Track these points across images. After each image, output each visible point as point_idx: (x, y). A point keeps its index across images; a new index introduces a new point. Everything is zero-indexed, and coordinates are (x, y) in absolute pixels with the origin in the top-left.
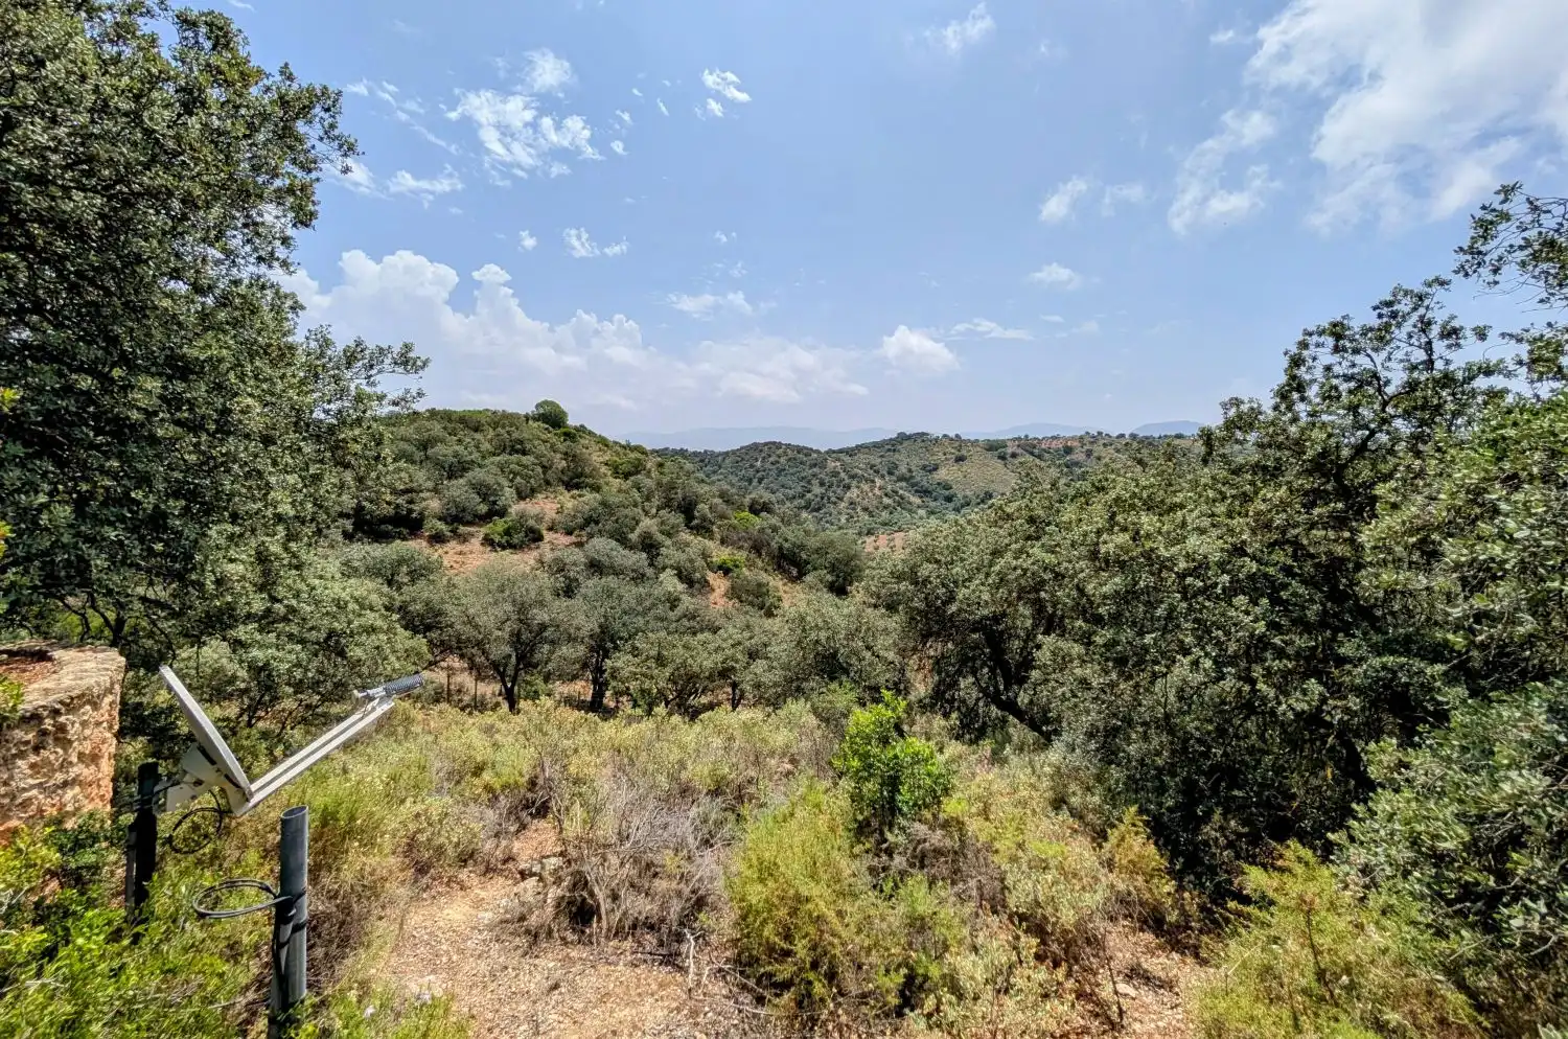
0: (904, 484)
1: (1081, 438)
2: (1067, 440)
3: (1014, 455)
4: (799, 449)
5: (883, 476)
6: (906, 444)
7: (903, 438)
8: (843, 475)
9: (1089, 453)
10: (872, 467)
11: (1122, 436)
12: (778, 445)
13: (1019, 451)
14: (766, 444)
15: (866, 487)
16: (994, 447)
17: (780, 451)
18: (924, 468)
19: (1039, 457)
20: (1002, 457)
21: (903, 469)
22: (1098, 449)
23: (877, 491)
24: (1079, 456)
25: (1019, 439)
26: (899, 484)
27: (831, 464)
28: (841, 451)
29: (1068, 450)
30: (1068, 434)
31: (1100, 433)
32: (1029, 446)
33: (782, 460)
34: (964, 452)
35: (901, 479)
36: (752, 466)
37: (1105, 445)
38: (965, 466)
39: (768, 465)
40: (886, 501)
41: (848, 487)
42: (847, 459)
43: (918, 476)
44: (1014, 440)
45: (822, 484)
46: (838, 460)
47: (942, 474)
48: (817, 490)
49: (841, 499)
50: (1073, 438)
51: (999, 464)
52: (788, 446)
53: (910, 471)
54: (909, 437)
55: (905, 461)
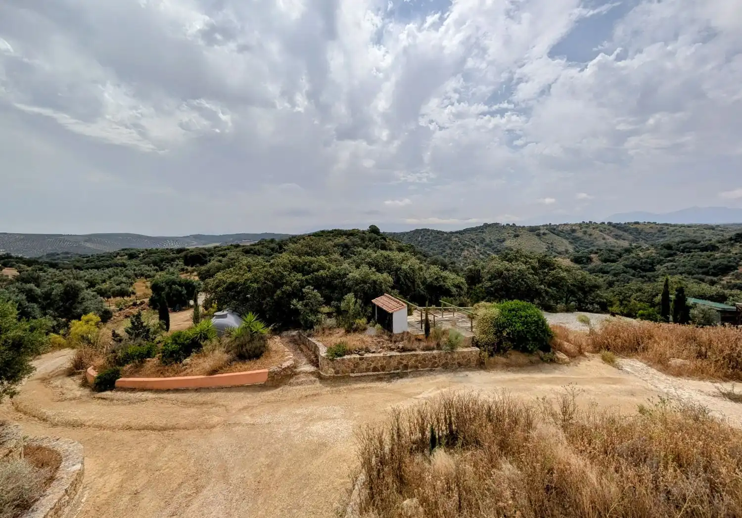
0: (488, 248)
1: (580, 224)
2: (572, 225)
3: (544, 234)
4: (438, 232)
5: (478, 244)
6: (488, 228)
7: (486, 226)
8: (460, 244)
9: (585, 233)
10: (472, 240)
11: (604, 223)
12: (428, 230)
13: (547, 232)
14: (422, 230)
15: (471, 250)
16: (533, 230)
17: (429, 233)
18: (498, 240)
19: (558, 235)
20: (538, 235)
21: (488, 241)
22: (590, 231)
23: (476, 251)
24: (579, 234)
25: (547, 225)
26: (486, 248)
27: (454, 239)
28: (457, 232)
29: (574, 231)
30: (573, 222)
31: (590, 222)
32: (553, 230)
33: (430, 237)
34: (518, 233)
35: (486, 245)
36: (416, 240)
37: (594, 228)
38: (519, 239)
39: (424, 240)
40: (481, 256)
41: (462, 250)
42: (460, 236)
43: (496, 244)
44: (544, 226)
45: (451, 248)
46: (457, 237)
47: (507, 243)
48: (449, 251)
49: (460, 255)
50: (575, 225)
51: (536, 238)
52: (433, 231)
53: (491, 242)
54: (490, 225)
55: (488, 237)
